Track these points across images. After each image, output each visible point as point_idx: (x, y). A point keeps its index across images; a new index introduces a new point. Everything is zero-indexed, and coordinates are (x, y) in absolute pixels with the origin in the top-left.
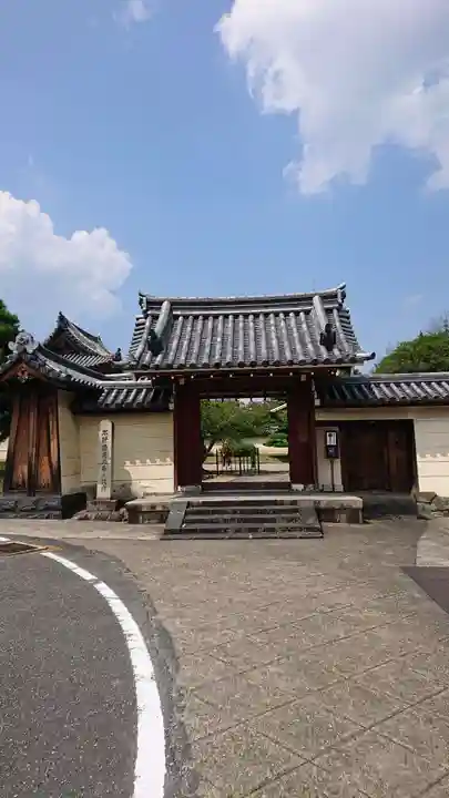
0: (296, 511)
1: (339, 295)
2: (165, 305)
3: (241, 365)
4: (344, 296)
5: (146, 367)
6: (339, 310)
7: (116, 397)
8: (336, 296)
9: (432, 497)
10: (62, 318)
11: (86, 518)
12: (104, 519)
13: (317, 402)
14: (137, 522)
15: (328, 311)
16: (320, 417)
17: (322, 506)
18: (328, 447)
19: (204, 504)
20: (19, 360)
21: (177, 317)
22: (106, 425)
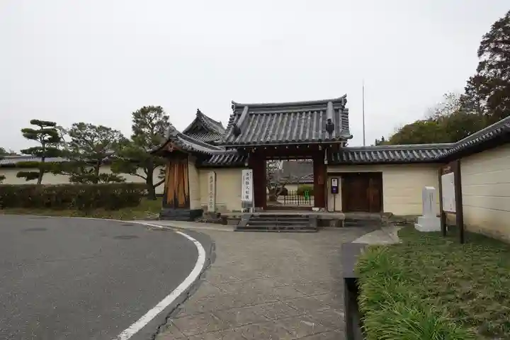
0: (308, 220)
1: (343, 101)
2: (246, 108)
3: (294, 141)
4: (345, 101)
5: (231, 143)
6: (342, 110)
7: (218, 159)
8: (341, 102)
9: (390, 215)
10: (199, 113)
11: (202, 222)
12: (211, 222)
13: (326, 162)
14: (226, 224)
15: (337, 111)
16: (329, 170)
17: (323, 218)
18: (332, 187)
19: (261, 216)
20: (169, 141)
21: (251, 115)
22: (211, 174)
